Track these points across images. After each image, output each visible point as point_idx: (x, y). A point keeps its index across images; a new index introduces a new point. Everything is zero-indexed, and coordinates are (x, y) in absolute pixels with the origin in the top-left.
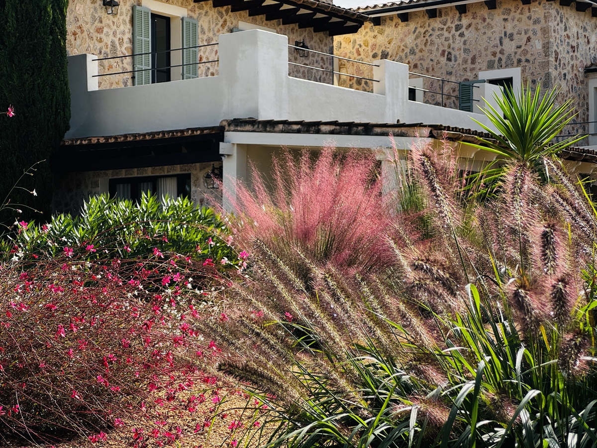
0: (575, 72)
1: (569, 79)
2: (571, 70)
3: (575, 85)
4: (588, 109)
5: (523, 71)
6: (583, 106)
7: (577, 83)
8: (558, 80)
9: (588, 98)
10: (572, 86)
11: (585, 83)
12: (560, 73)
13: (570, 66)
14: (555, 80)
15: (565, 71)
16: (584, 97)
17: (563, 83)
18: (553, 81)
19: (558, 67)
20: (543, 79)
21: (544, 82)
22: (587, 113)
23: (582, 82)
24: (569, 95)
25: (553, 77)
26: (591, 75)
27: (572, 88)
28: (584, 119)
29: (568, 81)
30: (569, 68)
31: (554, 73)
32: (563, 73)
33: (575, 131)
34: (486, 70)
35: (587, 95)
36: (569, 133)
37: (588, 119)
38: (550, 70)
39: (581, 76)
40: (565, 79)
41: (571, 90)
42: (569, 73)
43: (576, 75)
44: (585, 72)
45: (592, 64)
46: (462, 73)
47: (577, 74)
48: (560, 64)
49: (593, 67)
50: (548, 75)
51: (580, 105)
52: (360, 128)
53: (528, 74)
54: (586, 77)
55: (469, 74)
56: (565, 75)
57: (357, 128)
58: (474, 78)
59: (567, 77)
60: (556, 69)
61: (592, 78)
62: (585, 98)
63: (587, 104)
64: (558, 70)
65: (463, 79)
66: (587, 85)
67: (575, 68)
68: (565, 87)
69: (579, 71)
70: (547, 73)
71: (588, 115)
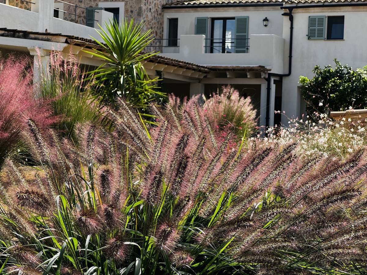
0: (156, 8)
1: (153, 12)
2: (154, 7)
3: (156, 16)
4: (163, 31)
5: (126, 5)
6: (160, 29)
7: (157, 15)
8: (146, 12)
9: (163, 24)
10: (154, 16)
11: (162, 15)
12: (148, 7)
13: (154, 4)
14: (145, 11)
15: (151, 7)
16: (161, 23)
17: (149, 14)
18: (143, 12)
19: (147, 4)
20: (138, 11)
21: (138, 13)
22: (162, 33)
23: (160, 14)
24: (152, 22)
25: (143, 10)
26: (166, 10)
28: (160, 37)
31: (144, 7)
33: (155, 44)
34: (103, 2)
35: (163, 22)
36: (151, 45)
37: (162, 37)
38: (142, 5)
39: (160, 11)
40: (150, 11)
41: (153, 18)
44: (162, 9)
45: (166, 4)
46: (89, 2)
47: (158, 9)
48: (148, 2)
49: (167, 6)
50: (140, 8)
52: (21, 34)
53: (128, 7)
54: (163, 11)
55: (93, 3)
56: (150, 9)
57: (19, 33)
58: (96, 6)
60: (145, 5)
61: (166, 13)
63: (163, 28)
65: (89, 6)
67: (156, 5)
68: (150, 17)
69: (159, 7)
71: (163, 35)
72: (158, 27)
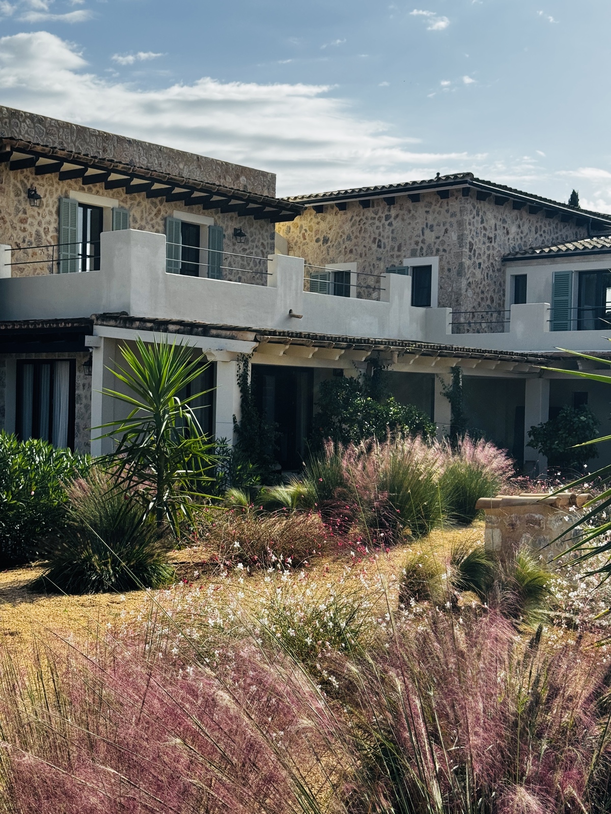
0: (491, 261)
1: (484, 268)
2: (486, 259)
3: (491, 272)
4: (504, 296)
5: (441, 260)
6: (499, 291)
7: (494, 271)
8: (471, 269)
9: (504, 285)
10: (487, 274)
11: (502, 271)
12: (475, 262)
13: (486, 255)
14: (469, 268)
15: (480, 261)
16: (500, 284)
17: (478, 272)
18: (466, 270)
19: (472, 257)
20: (457, 268)
21: (458, 271)
22: (503, 298)
23: (499, 270)
24: (483, 283)
25: (466, 266)
26: (508, 263)
27: (487, 276)
28: (499, 305)
29: (483, 269)
30: (485, 258)
31: (467, 262)
32: (477, 263)
33: (489, 317)
34: (409, 257)
35: (504, 282)
37: (503, 306)
38: (463, 260)
39: (497, 265)
40: (479, 268)
41: (486, 278)
42: (484, 262)
43: (492, 264)
44: (502, 261)
45: (509, 254)
46: (390, 260)
47: (494, 263)
48: (474, 254)
49: (510, 257)
50: (461, 265)
51: (496, 291)
53: (443, 263)
54: (503, 265)
55: (395, 260)
56: (480, 264)
58: (400, 264)
59: (482, 266)
60: (470, 258)
61: (510, 267)
62: (502, 285)
63: (504, 290)
64: (473, 260)
65: (390, 264)
66: (504, 272)
67: (491, 257)
68: (479, 275)
69: (496, 260)
70: (460, 263)
71: (504, 301)
72: (494, 290)
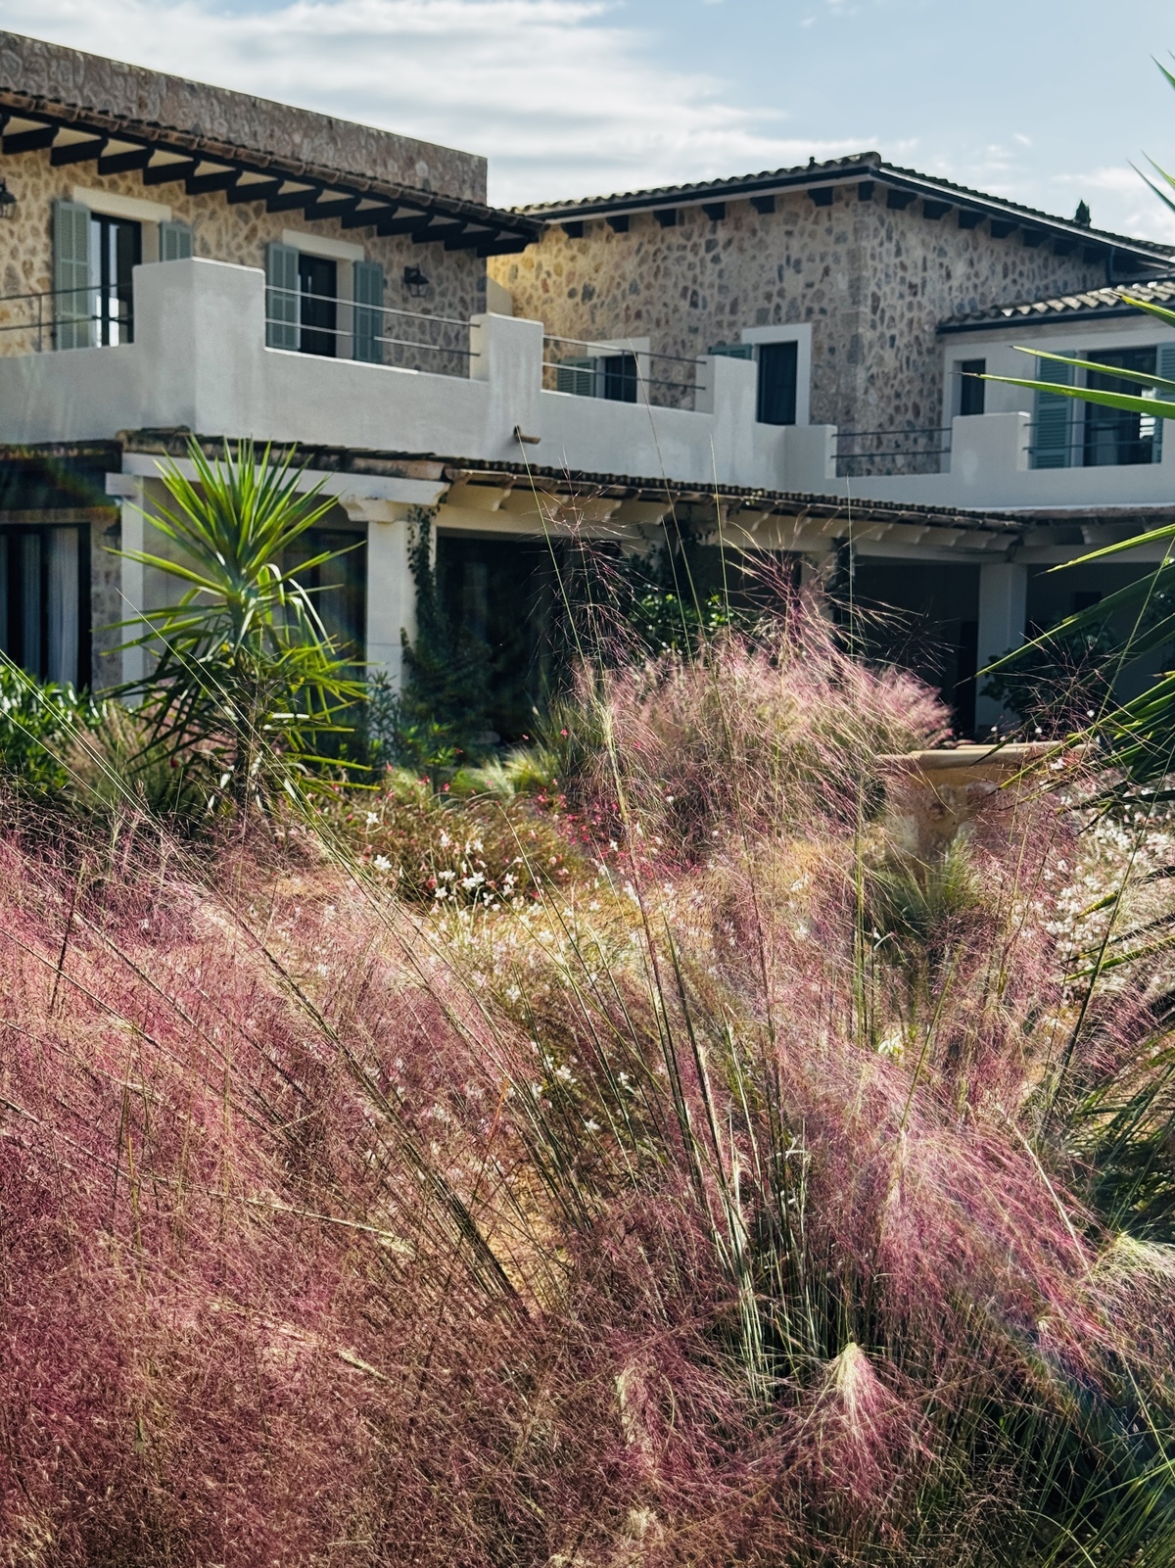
0: (916, 332)
1: (902, 346)
2: (906, 329)
3: (914, 356)
4: (940, 401)
5: (815, 331)
6: (930, 394)
7: (920, 353)
8: (876, 349)
9: (941, 381)
10: (908, 359)
11: (937, 353)
12: (882, 335)
13: (905, 321)
14: (871, 347)
15: (894, 331)
16: (933, 380)
17: (888, 354)
18: (866, 351)
19: (879, 324)
20: (848, 346)
21: (850, 352)
22: (938, 407)
23: (930, 351)
24: (900, 376)
25: (866, 343)
26: (949, 337)
27: (908, 363)
28: (932, 418)
29: (899, 349)
30: (903, 325)
31: (867, 335)
32: (888, 336)
33: (911, 442)
34: (753, 326)
35: (941, 375)
36: (898, 446)
37: (939, 420)
38: (861, 330)
39: (928, 341)
40: (892, 346)
41: (905, 366)
42: (902, 335)
43: (917, 338)
44: (938, 333)
45: (951, 319)
46: (715, 331)
47: (921, 336)
48: (882, 319)
49: (953, 324)
50: (856, 339)
51: (925, 392)
53: (821, 336)
54: (940, 341)
55: (726, 332)
56: (893, 338)
58: (735, 340)
59: (897, 343)
60: (873, 326)
61: (952, 344)
62: (937, 381)
63: (941, 392)
64: (879, 329)
65: (716, 341)
66: (941, 356)
67: (915, 325)
68: (891, 360)
69: (924, 331)
70: (854, 337)
71: (940, 414)
72: (921, 391)
